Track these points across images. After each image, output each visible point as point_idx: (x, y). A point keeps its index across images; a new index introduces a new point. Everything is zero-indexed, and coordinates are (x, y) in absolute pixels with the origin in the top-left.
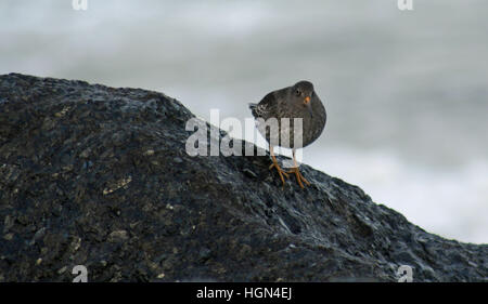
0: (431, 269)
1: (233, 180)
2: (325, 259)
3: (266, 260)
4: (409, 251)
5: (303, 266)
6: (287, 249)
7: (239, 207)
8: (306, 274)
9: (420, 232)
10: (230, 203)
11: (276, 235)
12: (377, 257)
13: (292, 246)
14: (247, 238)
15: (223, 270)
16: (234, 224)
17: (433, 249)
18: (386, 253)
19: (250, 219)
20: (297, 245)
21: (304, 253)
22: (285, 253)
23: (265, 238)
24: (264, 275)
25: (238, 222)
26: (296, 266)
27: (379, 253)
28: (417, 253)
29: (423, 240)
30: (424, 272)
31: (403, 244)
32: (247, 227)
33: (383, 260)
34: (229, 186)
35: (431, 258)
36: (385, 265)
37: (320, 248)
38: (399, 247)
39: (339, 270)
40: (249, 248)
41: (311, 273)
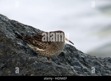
0: (87, 68)
1: (12, 37)
2: (49, 67)
3: (26, 68)
4: (78, 61)
5: (41, 70)
6: (34, 63)
7: (15, 48)
8: (42, 73)
9: (81, 53)
10: (11, 46)
11: (30, 58)
12: (66, 64)
13: (36, 62)
14: (19, 59)
15: (10, 72)
16: (13, 54)
17: (87, 60)
18: (69, 62)
19: (19, 52)
20: (38, 62)
21: (41, 65)
22: (33, 65)
23: (25, 59)
24: (26, 73)
25: (15, 53)
26: (38, 70)
27: (67, 63)
28: (81, 62)
29: (83, 57)
30: (84, 69)
31: (76, 59)
32: (18, 55)
33: (68, 65)
34: (11, 39)
35: (86, 64)
36: (69, 67)
37: (47, 63)
38: (74, 60)
39: (55, 71)
40: (20, 63)
41: (44, 72)
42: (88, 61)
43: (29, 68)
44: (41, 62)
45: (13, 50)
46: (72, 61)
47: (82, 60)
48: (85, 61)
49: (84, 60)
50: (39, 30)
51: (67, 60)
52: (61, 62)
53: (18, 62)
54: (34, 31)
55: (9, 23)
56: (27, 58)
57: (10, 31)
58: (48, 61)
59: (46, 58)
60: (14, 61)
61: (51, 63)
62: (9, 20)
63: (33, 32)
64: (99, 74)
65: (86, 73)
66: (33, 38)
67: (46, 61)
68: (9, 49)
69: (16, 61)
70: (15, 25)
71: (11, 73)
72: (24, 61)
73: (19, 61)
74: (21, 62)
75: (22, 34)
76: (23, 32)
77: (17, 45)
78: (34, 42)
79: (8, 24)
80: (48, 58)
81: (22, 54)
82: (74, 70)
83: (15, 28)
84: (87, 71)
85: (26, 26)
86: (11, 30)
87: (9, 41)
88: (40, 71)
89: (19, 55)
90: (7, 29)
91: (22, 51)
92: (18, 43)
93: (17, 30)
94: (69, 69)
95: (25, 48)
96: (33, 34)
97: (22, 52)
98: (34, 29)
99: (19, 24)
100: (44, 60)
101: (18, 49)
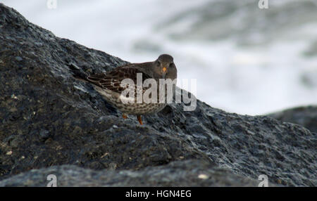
42: (222, 123)
43: (101, 139)
44: (125, 126)
45: (65, 101)
46: (188, 125)
47: (208, 122)
48: (214, 124)
49: (212, 122)
50: (120, 59)
51: (178, 123)
52: (165, 126)
53: (77, 127)
54: (110, 61)
55: (57, 44)
56: (95, 118)
57: (59, 62)
58: (138, 125)
59: (135, 118)
60: (67, 124)
61: (146, 128)
62: (57, 39)
63: (107, 64)
64: (243, 151)
65: (217, 148)
66: (111, 76)
67: (135, 125)
68: (57, 100)
69: (73, 124)
70: (68, 49)
71: (62, 150)
72: (88, 124)
73: (78, 125)
74: (83, 128)
75: (84, 68)
76: (85, 63)
77: (74, 90)
78: (112, 84)
79: (54, 47)
80: (139, 119)
81: (84, 109)
82: (194, 144)
83: (68, 56)
84: (219, 146)
85: (92, 50)
86: (61, 59)
87: (58, 82)
88: (124, 146)
89: (80, 113)
90: (53, 58)
91: (85, 103)
92: (77, 88)
93: (73, 59)
94: (183, 142)
95: (91, 98)
96: (106, 68)
97: (86, 105)
98: (108, 58)
99: (77, 46)
100: (131, 122)
101: (77, 99)
